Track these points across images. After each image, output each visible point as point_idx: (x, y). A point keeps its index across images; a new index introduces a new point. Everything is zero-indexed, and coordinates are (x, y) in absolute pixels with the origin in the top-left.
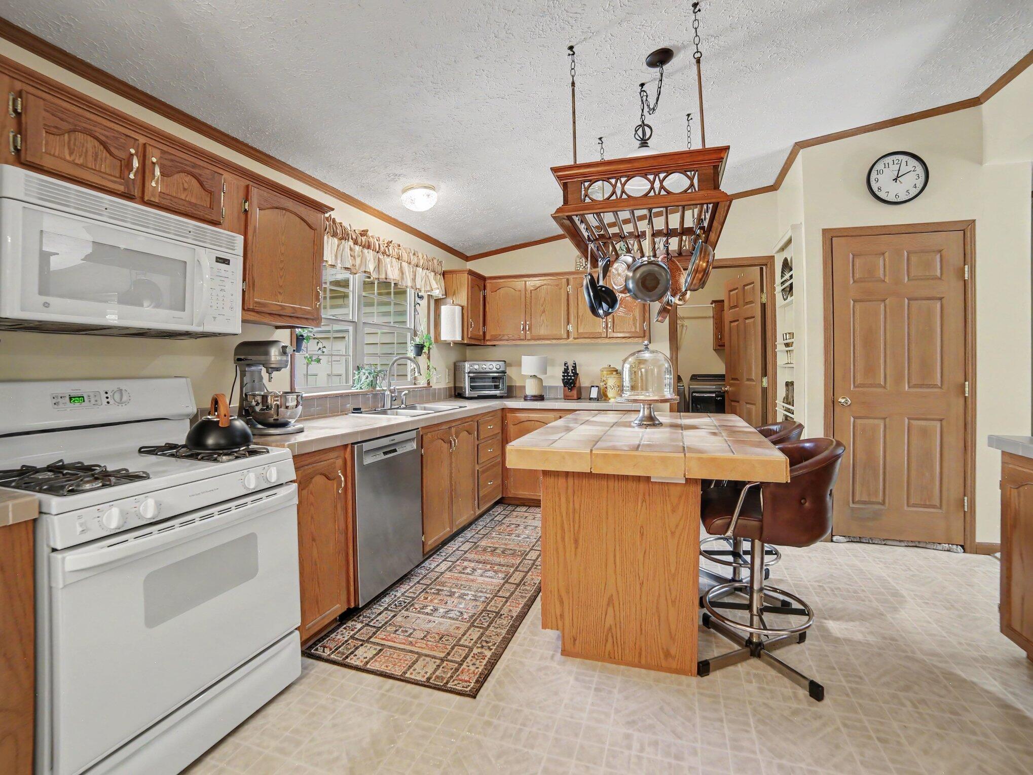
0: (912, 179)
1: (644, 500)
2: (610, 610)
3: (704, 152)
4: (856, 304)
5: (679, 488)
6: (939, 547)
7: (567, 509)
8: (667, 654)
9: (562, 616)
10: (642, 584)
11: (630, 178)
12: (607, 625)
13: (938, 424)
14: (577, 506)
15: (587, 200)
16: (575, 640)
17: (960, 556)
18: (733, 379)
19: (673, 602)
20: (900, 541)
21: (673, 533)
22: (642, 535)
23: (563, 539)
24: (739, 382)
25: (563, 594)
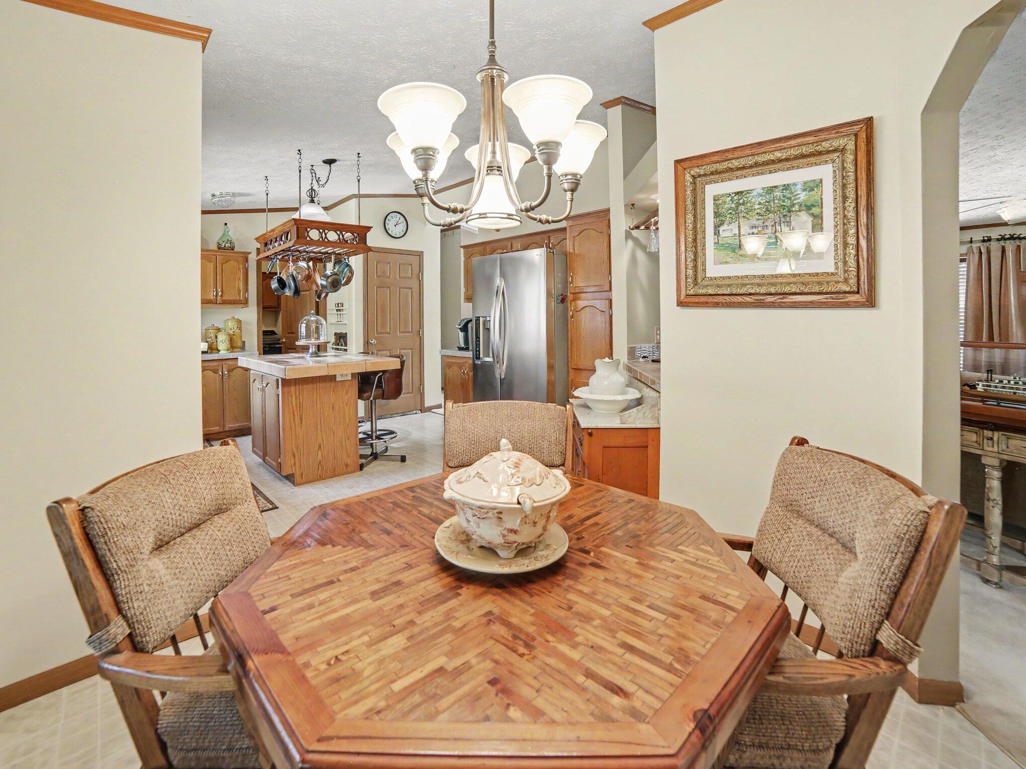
0: (401, 228)
1: (334, 391)
2: (320, 452)
3: (359, 227)
4: (378, 289)
5: (349, 382)
6: (412, 412)
7: (296, 402)
8: (347, 465)
9: (295, 464)
10: (334, 433)
11: (329, 231)
12: (318, 461)
13: (411, 351)
14: (301, 401)
15: (308, 239)
16: (302, 475)
17: (420, 415)
18: (289, 333)
19: (348, 439)
20: (397, 414)
21: (347, 405)
22: (333, 408)
23: (294, 420)
24: (294, 335)
25: (295, 450)
